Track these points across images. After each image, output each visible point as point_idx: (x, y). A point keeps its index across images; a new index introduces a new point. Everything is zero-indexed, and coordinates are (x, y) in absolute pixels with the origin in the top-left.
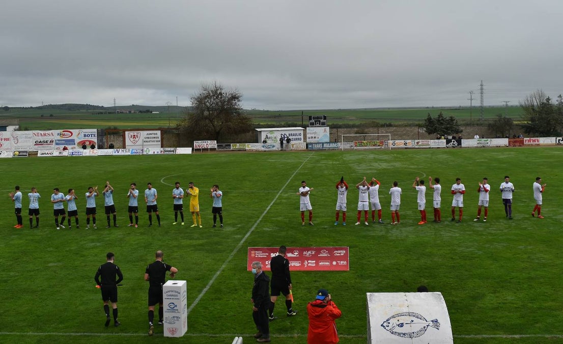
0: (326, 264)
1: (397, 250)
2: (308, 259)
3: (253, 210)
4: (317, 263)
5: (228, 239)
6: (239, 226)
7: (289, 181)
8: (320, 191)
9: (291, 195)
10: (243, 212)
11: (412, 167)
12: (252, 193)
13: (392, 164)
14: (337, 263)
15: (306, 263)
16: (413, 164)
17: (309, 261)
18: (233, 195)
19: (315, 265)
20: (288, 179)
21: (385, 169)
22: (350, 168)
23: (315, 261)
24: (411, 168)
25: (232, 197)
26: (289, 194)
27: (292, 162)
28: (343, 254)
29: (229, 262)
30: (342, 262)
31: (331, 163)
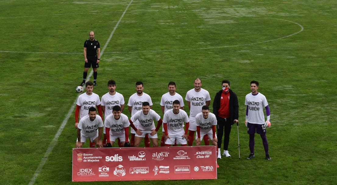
0: (185, 170)
1: (280, 146)
2: (159, 163)
3: (65, 84)
4: (172, 169)
5: (36, 130)
6: (49, 109)
7: (111, 36)
8: (158, 54)
9: (117, 59)
10: (52, 87)
11: (282, 14)
12: (60, 56)
13: (254, 10)
14: (200, 168)
15: (157, 169)
16: (283, 10)
17: (160, 167)
18: (30, 59)
19: (168, 172)
20: (109, 35)
21: (244, 17)
22: (195, 16)
23: (168, 167)
24: (282, 17)
25: (30, 63)
26: (114, 58)
27: (110, 6)
28: (208, 156)
29: (43, 168)
30: (207, 167)
31: (167, 7)
